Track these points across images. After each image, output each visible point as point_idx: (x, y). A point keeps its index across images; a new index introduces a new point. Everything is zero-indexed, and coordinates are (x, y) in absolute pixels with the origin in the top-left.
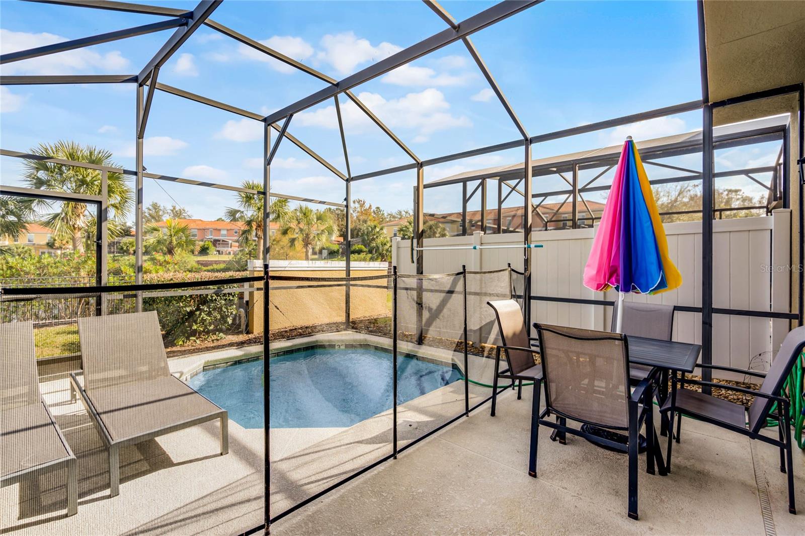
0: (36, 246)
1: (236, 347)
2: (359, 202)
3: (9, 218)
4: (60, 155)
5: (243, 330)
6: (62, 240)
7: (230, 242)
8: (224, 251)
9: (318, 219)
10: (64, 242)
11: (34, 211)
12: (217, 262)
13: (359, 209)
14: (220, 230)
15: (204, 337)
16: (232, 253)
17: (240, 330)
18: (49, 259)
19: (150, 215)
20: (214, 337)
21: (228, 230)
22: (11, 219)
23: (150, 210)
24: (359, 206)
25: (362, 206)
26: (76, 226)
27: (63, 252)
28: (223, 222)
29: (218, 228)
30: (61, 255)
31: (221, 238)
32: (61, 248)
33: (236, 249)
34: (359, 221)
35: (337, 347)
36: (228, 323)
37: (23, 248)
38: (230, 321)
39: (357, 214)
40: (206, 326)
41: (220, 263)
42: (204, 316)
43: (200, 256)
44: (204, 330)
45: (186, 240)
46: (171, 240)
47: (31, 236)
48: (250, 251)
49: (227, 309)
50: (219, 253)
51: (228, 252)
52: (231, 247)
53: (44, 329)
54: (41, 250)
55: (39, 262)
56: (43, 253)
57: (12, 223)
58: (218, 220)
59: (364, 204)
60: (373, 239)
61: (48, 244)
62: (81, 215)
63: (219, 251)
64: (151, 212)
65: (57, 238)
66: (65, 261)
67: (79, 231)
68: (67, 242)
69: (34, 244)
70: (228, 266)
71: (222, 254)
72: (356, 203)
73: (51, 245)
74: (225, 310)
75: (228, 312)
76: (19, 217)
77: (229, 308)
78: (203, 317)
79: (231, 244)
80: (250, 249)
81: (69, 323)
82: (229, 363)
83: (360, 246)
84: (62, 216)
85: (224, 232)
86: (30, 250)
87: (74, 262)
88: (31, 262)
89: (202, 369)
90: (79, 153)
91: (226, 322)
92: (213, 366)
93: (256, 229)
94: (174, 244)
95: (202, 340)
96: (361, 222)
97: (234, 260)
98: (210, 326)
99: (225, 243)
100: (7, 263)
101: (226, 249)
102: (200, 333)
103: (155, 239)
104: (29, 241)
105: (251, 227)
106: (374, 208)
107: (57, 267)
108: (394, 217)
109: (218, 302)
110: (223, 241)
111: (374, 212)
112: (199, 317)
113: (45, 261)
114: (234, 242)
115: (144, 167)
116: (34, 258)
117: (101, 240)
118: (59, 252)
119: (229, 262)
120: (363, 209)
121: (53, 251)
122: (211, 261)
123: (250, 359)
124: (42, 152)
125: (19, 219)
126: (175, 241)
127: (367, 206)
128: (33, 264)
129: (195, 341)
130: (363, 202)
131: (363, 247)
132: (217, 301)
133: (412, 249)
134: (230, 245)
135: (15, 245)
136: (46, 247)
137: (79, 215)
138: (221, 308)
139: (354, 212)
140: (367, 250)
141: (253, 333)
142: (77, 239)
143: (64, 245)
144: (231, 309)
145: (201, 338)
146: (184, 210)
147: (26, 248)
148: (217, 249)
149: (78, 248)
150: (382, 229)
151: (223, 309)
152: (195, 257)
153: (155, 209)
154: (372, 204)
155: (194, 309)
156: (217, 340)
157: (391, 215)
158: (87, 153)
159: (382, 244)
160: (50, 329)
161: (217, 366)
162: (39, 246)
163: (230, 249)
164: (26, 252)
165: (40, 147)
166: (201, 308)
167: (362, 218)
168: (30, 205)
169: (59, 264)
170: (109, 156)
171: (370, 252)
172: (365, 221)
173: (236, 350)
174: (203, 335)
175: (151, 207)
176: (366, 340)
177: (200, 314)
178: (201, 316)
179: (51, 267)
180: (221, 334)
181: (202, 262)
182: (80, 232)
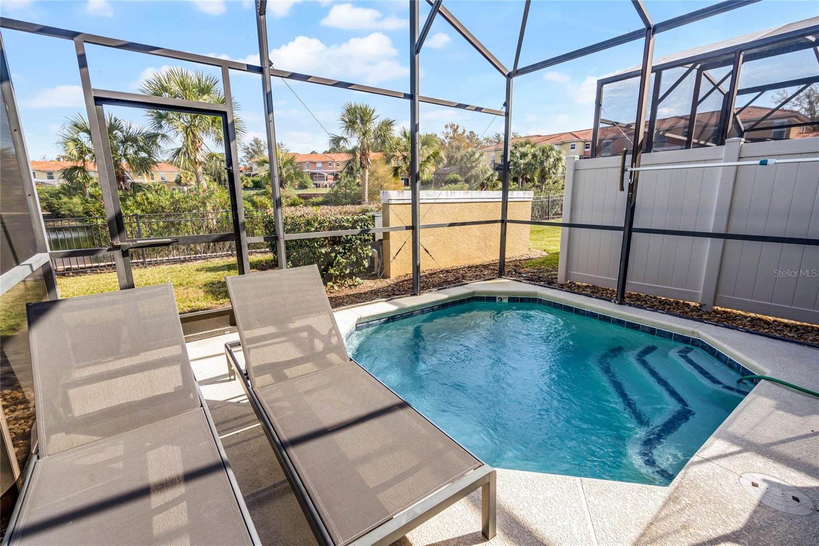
0: (168, 183)
1: (386, 299)
2: (451, 127)
3: (141, 154)
4: (172, 85)
5: (377, 273)
6: (186, 177)
7: (326, 175)
8: (321, 184)
9: (423, 144)
10: (188, 179)
11: (159, 146)
12: (315, 195)
13: (451, 135)
14: (315, 163)
15: (340, 282)
16: (328, 186)
17: (373, 273)
18: (179, 195)
19: (253, 150)
20: (349, 282)
21: (323, 163)
22: (143, 156)
23: (253, 145)
24: (452, 130)
25: (455, 131)
26: (197, 161)
27: (189, 188)
28: (316, 155)
29: (314, 161)
30: (187, 191)
31: (317, 171)
32: (186, 185)
33: (331, 181)
34: (452, 148)
35: (497, 300)
36: (364, 265)
37: (159, 185)
38: (366, 263)
39: (449, 140)
40: (341, 270)
41: (318, 196)
42: (340, 258)
43: (301, 189)
44: (340, 273)
45: (295, 172)
46: (281, 173)
47: (162, 174)
48: (346, 183)
49: (363, 251)
50: (317, 187)
51: (324, 185)
52: (327, 180)
53: (185, 264)
54: (172, 187)
55: (172, 197)
56: (174, 189)
57: (144, 159)
58: (312, 153)
59: (457, 128)
60: (472, 167)
61: (176, 181)
62: (199, 149)
63: (316, 184)
64: (253, 147)
65: (182, 176)
66: (191, 195)
67: (199, 166)
68: (190, 179)
69: (166, 182)
70: (326, 199)
71: (320, 187)
72: (449, 127)
73: (178, 182)
74: (361, 251)
75: (364, 253)
76: (149, 153)
77: (364, 249)
78: (339, 260)
79: (327, 177)
80: (346, 182)
81: (205, 258)
82: (382, 320)
83: (455, 175)
84: (184, 151)
85: (319, 165)
86: (164, 187)
87: (200, 197)
88: (166, 198)
89: (355, 327)
90: (189, 80)
91: (362, 265)
92: (366, 324)
93: (360, 158)
94: (284, 176)
95: (339, 286)
96: (454, 149)
97: (332, 193)
98: (346, 269)
99: (321, 177)
100: (147, 199)
101: (322, 182)
102: (336, 277)
103: (266, 172)
104: (162, 179)
105: (355, 155)
106: (467, 133)
107: (187, 202)
108: (491, 142)
109: (354, 242)
110: (319, 174)
111: (468, 137)
112: (335, 259)
113: (177, 197)
114: (329, 174)
115: (270, 62)
116: (168, 194)
117: (232, 166)
118: (186, 188)
119: (327, 195)
120: (455, 134)
121: (181, 187)
122: (310, 194)
123: (404, 315)
124: (157, 83)
125: (150, 156)
126: (284, 173)
127: (460, 131)
128: (167, 199)
129: (333, 287)
130: (456, 127)
131: (458, 176)
132: (352, 241)
133: (623, 170)
134: (325, 178)
135: (153, 183)
136: (175, 184)
137: (198, 148)
138: (356, 249)
139: (446, 138)
140: (464, 179)
141: (389, 278)
142: (200, 174)
143: (188, 182)
144: (366, 250)
145: (337, 282)
146: (282, 144)
147: (161, 186)
148: (315, 182)
149: (202, 183)
150: (481, 155)
151: (359, 250)
152: (296, 190)
153: (257, 144)
154: (466, 129)
155: (329, 250)
156: (355, 286)
157: (487, 139)
158: (195, 81)
159: (482, 173)
160: (190, 264)
161: (370, 323)
162: (170, 184)
163: (326, 182)
164: (161, 188)
165: (154, 77)
166: (336, 249)
167: (454, 144)
168: (155, 141)
169: (188, 199)
170: (216, 83)
171: (467, 181)
172: (458, 148)
173: (385, 303)
174: (340, 280)
175: (253, 143)
176: (536, 294)
177: (336, 257)
178: (337, 259)
179: (182, 202)
180: (358, 279)
181: (302, 195)
182: (201, 167)
